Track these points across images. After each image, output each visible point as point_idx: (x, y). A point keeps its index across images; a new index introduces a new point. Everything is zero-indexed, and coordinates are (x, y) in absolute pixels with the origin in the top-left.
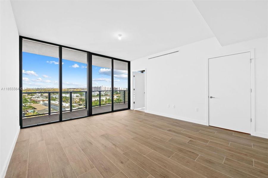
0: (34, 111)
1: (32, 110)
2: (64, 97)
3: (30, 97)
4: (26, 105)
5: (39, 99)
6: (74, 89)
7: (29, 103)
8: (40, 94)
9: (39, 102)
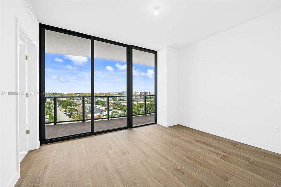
0: (78, 113)
1: (76, 112)
3: (72, 100)
4: (71, 108)
5: (79, 103)
7: (73, 106)
8: (79, 98)
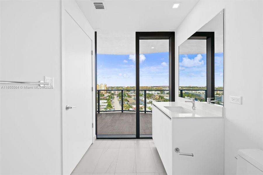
0: (128, 103)
2: (147, 94)
3: (127, 93)
4: (124, 98)
5: (132, 95)
6: (157, 87)
9: (132, 97)
